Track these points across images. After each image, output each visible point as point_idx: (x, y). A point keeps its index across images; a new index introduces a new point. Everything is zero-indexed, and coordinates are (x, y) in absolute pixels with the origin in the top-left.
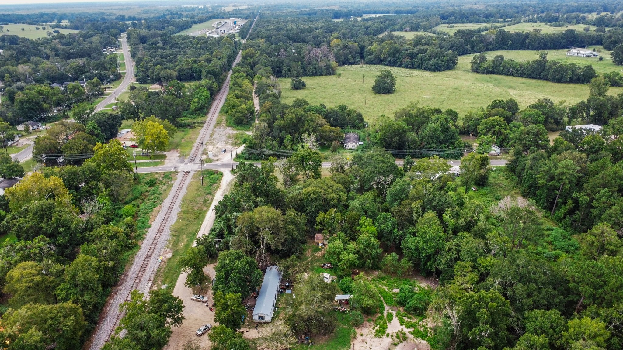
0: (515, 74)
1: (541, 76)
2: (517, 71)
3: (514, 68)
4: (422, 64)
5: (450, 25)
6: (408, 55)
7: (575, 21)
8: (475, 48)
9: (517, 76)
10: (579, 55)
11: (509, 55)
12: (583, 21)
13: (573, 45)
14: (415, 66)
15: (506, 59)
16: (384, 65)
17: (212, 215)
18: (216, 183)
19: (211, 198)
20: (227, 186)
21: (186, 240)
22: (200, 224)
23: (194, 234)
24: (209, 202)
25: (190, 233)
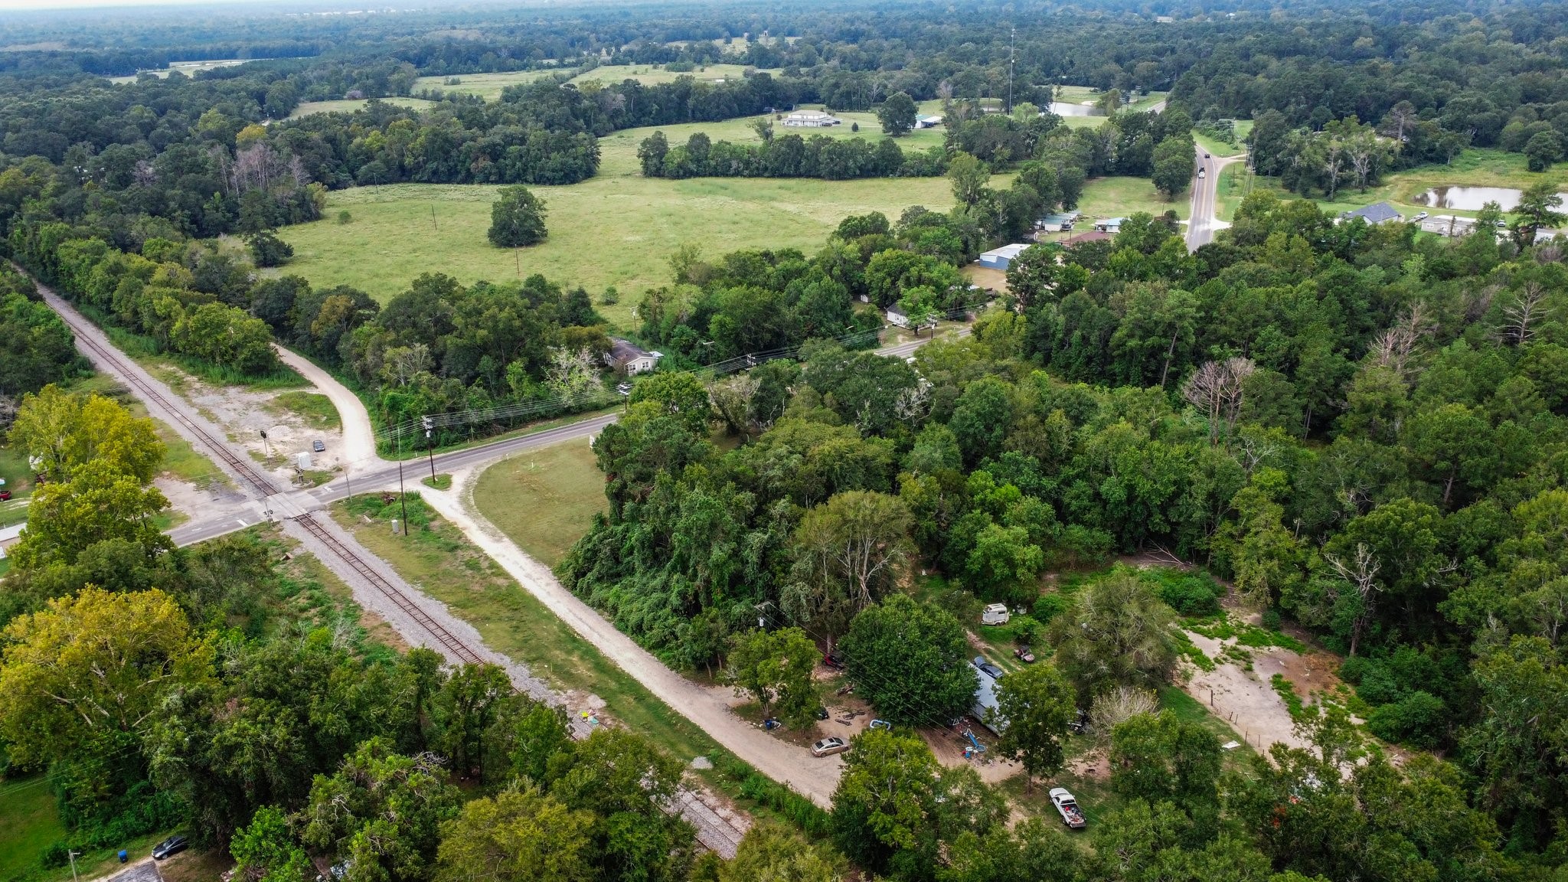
0: (746, 172)
1: (802, 170)
2: (747, 163)
3: (740, 159)
4: (525, 171)
5: (451, 78)
6: (483, 150)
7: (707, 57)
8: (594, 126)
9: (750, 176)
10: (808, 124)
11: (718, 133)
12: (716, 58)
13: (771, 105)
14: (507, 177)
15: (714, 141)
16: (418, 182)
17: (548, 589)
18: (433, 520)
19: (476, 556)
20: (475, 518)
21: (575, 659)
22: (551, 617)
23: (574, 640)
24: (484, 564)
25: (558, 642)
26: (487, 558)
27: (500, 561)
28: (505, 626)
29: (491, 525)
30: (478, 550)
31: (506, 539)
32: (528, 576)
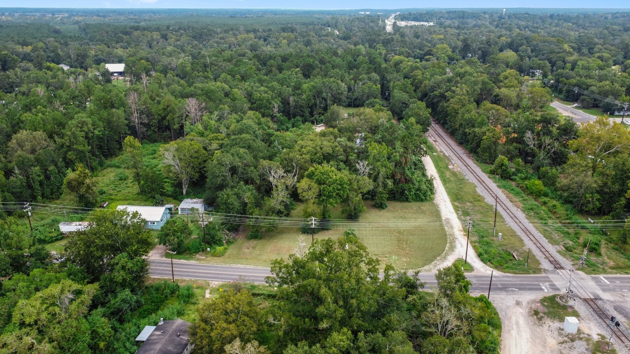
17: (440, 195)
18: (475, 242)
19: (462, 217)
20: (452, 235)
21: (448, 177)
22: (446, 188)
23: (444, 180)
24: (460, 213)
25: (450, 181)
26: (457, 214)
27: (452, 210)
28: (465, 189)
29: (446, 228)
30: (459, 218)
31: (443, 218)
32: (445, 201)
